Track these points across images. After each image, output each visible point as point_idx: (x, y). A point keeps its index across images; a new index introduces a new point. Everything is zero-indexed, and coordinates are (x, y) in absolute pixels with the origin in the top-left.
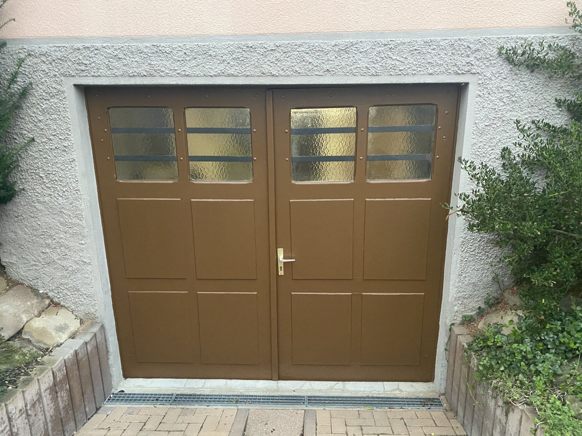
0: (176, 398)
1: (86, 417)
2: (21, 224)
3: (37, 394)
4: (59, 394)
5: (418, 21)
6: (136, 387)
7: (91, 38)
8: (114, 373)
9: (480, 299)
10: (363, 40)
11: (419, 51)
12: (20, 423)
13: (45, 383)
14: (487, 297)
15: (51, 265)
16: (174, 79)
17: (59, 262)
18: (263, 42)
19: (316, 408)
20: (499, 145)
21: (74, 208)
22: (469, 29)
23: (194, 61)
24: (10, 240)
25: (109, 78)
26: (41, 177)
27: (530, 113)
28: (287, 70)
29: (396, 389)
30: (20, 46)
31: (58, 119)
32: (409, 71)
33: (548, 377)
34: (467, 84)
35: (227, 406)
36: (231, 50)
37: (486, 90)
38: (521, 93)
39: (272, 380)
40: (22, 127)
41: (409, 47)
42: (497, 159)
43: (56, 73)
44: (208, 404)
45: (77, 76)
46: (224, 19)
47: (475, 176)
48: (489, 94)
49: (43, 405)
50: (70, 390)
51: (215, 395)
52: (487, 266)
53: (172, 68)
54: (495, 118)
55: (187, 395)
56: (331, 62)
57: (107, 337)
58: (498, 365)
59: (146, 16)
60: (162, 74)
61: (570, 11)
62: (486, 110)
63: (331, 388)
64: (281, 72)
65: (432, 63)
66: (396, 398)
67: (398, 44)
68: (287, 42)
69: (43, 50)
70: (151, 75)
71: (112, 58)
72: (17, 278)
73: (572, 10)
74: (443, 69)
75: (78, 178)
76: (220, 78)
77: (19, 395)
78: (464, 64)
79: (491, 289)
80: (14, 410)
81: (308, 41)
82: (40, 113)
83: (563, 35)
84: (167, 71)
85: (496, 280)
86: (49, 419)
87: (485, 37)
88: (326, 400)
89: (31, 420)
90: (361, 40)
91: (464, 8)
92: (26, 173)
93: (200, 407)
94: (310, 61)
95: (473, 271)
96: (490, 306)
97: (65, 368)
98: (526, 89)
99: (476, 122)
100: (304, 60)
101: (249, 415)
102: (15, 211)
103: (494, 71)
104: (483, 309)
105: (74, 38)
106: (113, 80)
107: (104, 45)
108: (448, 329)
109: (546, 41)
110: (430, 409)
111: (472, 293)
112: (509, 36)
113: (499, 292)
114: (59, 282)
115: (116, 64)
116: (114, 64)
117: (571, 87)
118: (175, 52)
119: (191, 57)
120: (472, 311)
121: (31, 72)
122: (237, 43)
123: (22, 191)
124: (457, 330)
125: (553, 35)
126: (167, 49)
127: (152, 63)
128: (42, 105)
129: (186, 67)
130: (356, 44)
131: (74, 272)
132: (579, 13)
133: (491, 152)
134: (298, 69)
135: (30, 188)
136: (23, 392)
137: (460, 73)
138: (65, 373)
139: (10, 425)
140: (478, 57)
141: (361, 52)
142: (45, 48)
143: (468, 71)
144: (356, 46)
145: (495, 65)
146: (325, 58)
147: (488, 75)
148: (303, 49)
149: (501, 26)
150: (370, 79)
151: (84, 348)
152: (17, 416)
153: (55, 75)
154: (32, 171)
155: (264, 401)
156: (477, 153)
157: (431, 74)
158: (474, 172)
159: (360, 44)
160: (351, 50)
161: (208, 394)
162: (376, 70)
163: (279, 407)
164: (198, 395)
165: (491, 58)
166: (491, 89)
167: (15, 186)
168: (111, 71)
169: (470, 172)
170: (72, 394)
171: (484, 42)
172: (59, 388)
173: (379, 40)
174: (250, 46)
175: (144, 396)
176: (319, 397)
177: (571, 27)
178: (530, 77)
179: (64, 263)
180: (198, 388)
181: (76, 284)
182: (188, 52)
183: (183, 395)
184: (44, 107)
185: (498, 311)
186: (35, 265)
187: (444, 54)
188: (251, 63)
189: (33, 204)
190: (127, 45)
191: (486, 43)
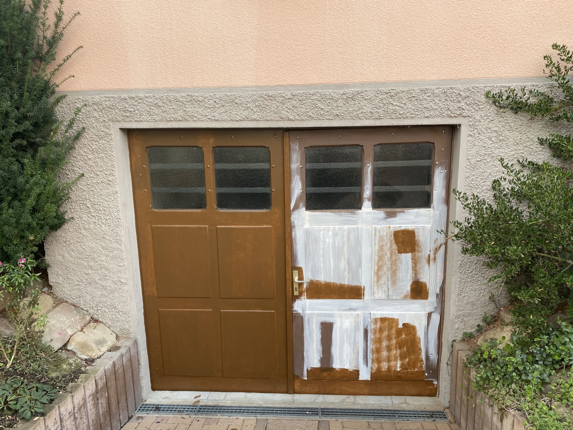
0: (200, 409)
1: (121, 424)
2: (68, 248)
3: (83, 399)
4: (100, 401)
5: (415, 73)
6: (163, 398)
7: (137, 90)
8: (144, 385)
9: (478, 317)
10: (368, 89)
11: (416, 98)
12: (69, 423)
13: (89, 390)
14: (485, 316)
15: (92, 285)
16: (205, 123)
17: (100, 282)
18: (281, 92)
19: (329, 420)
20: (490, 177)
21: (115, 234)
22: (459, 79)
23: (222, 108)
24: (58, 263)
25: (150, 123)
26: (88, 207)
27: (516, 150)
28: (302, 115)
29: (403, 403)
30: (77, 97)
31: (104, 157)
32: (408, 115)
33: (537, 386)
34: (460, 125)
35: (247, 416)
36: (255, 99)
37: (476, 131)
38: (507, 133)
39: (287, 393)
40: (74, 164)
41: (408, 94)
42: (489, 190)
43: (105, 119)
44: (230, 415)
45: (123, 121)
46: (248, 73)
47: (467, 206)
48: (479, 134)
49: (87, 410)
50: (108, 398)
51: (236, 407)
52: (484, 287)
53: (204, 114)
54: (485, 154)
55: (210, 406)
56: (340, 108)
57: (139, 351)
58: (493, 377)
59: (183, 71)
60: (195, 119)
61: (547, 63)
62: (476, 147)
63: (343, 401)
64: (297, 117)
65: (427, 108)
66: (404, 411)
67: (398, 93)
68: (302, 92)
69: (96, 100)
70: (186, 120)
71: (153, 106)
72: (62, 297)
73: (548, 62)
74: (437, 113)
75: (119, 207)
76: (245, 122)
77: (69, 399)
78: (456, 109)
79: (488, 308)
80: (65, 412)
81: (320, 91)
82: (90, 152)
83: (542, 84)
84: (200, 117)
85: (492, 299)
86: (91, 423)
87: (473, 85)
88: (338, 412)
89: (77, 423)
90: (366, 89)
91: (454, 62)
92: (75, 204)
93: (222, 417)
94: (322, 107)
95: (471, 291)
96: (488, 324)
97: (105, 377)
98: (512, 129)
99: (469, 157)
100: (316, 107)
101: (268, 424)
102: (64, 237)
103: (482, 114)
104: (482, 326)
105: (122, 90)
106: (153, 124)
107: (147, 95)
108: (450, 345)
109: (527, 88)
110: (434, 421)
111: (470, 311)
112: (494, 85)
113: (496, 310)
114: (99, 300)
115: (156, 111)
116: (154, 111)
117: (551, 128)
118: (206, 100)
119: (220, 104)
120: (472, 328)
121: (85, 119)
122: (259, 93)
123: (71, 220)
124: (457, 346)
125: (533, 83)
126: (200, 98)
127: (187, 110)
128: (92, 145)
129: (215, 113)
130: (362, 92)
131: (112, 291)
132: (555, 65)
133: (483, 184)
134: (311, 114)
135: (78, 217)
136: (72, 396)
137: (453, 116)
138: (105, 382)
139: (61, 425)
140: (468, 103)
141: (365, 100)
142: (97, 98)
143: (460, 115)
144: (361, 94)
145: (483, 109)
146: (335, 105)
147: (478, 117)
148: (316, 98)
149: (487, 77)
150: (374, 122)
151: (120, 360)
152: (67, 418)
153: (104, 121)
154: (80, 202)
155: (281, 412)
156: (471, 185)
157: (427, 117)
158: (467, 203)
159: (365, 93)
160: (357, 98)
161: (229, 405)
162: (379, 115)
163: (295, 417)
164: (220, 407)
165: (479, 104)
166: (480, 129)
167: (65, 215)
168: (152, 116)
169: (463, 203)
170: (110, 402)
171: (473, 90)
172: (99, 395)
173: (381, 89)
174: (270, 95)
175: (171, 407)
176: (332, 409)
177: (548, 77)
178: (515, 119)
179: (104, 283)
180: (220, 400)
181: (113, 302)
182: (217, 100)
183: (206, 406)
184: (93, 147)
185: (495, 328)
186: (78, 285)
187: (437, 100)
188: (271, 109)
189: (80, 231)
190: (166, 95)
191: (474, 90)
